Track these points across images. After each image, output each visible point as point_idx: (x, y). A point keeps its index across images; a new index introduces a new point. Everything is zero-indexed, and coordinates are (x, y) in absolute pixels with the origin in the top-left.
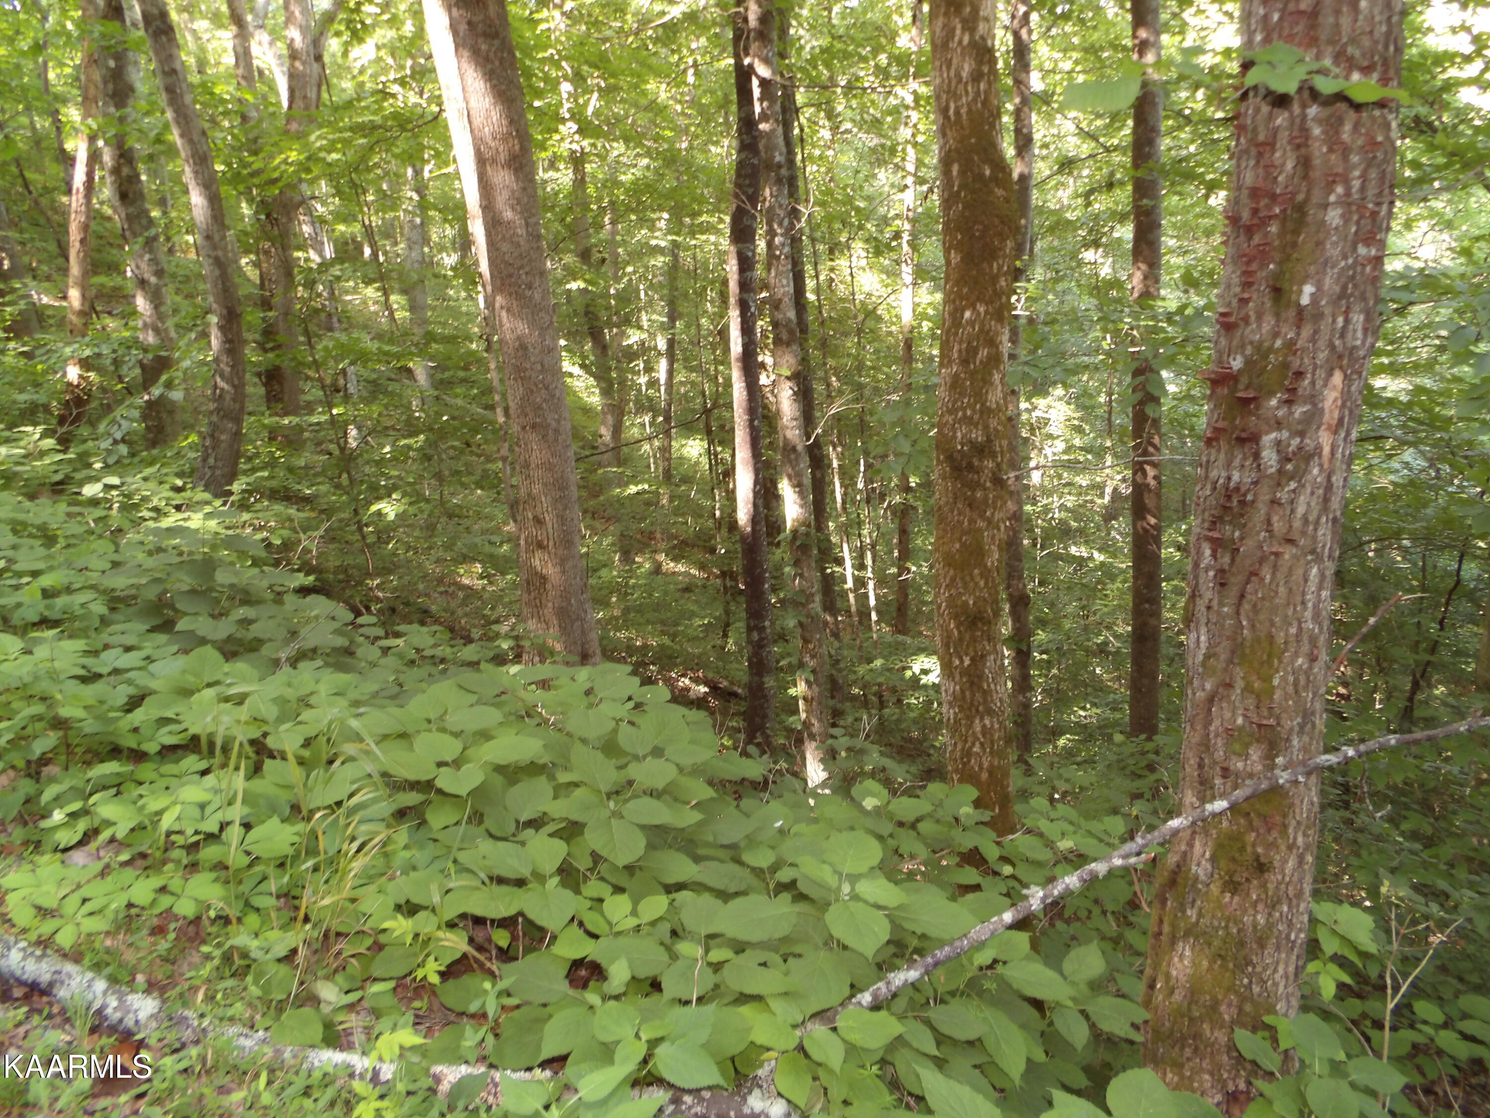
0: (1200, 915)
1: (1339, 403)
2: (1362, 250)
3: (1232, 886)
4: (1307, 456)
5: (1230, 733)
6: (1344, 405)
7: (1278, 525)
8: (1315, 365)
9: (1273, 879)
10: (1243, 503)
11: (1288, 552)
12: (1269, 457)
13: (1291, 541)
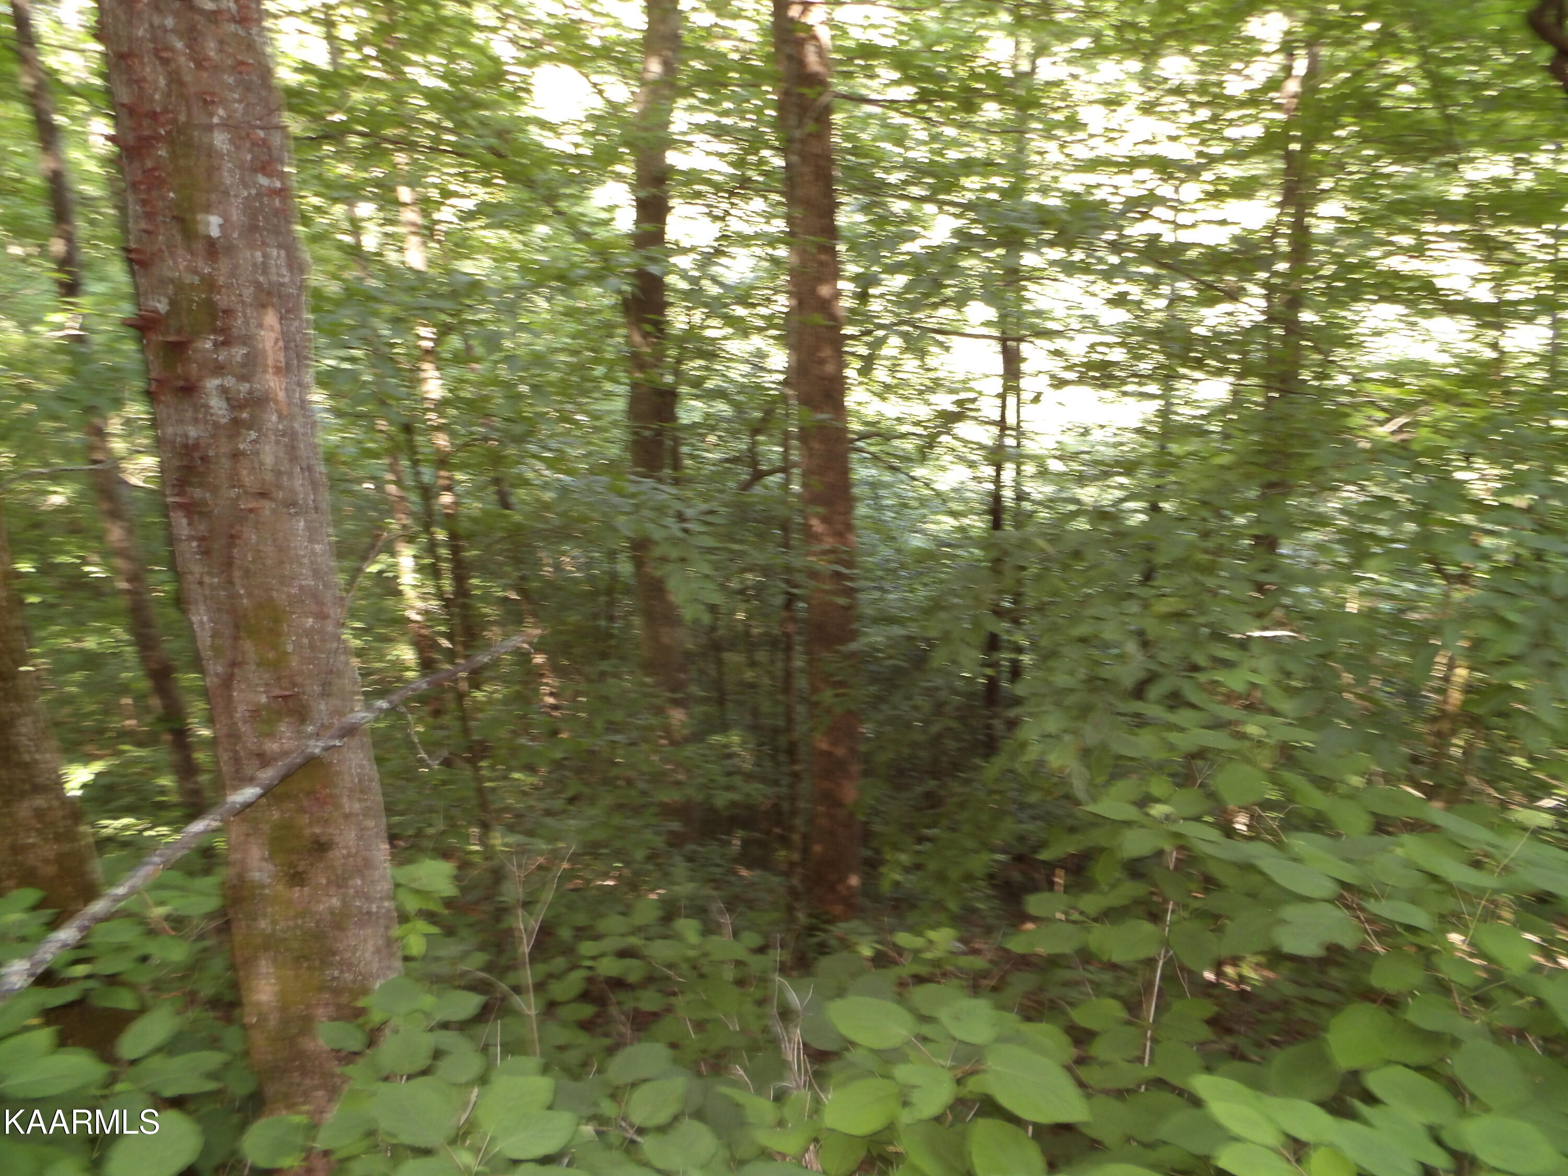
0: (274, 923)
1: (281, 344)
2: (263, 181)
3: (297, 878)
4: (259, 401)
5: (255, 713)
6: (286, 348)
7: (248, 479)
8: (243, 303)
9: (336, 855)
10: (205, 459)
11: (267, 507)
12: (218, 406)
13: (263, 495)
